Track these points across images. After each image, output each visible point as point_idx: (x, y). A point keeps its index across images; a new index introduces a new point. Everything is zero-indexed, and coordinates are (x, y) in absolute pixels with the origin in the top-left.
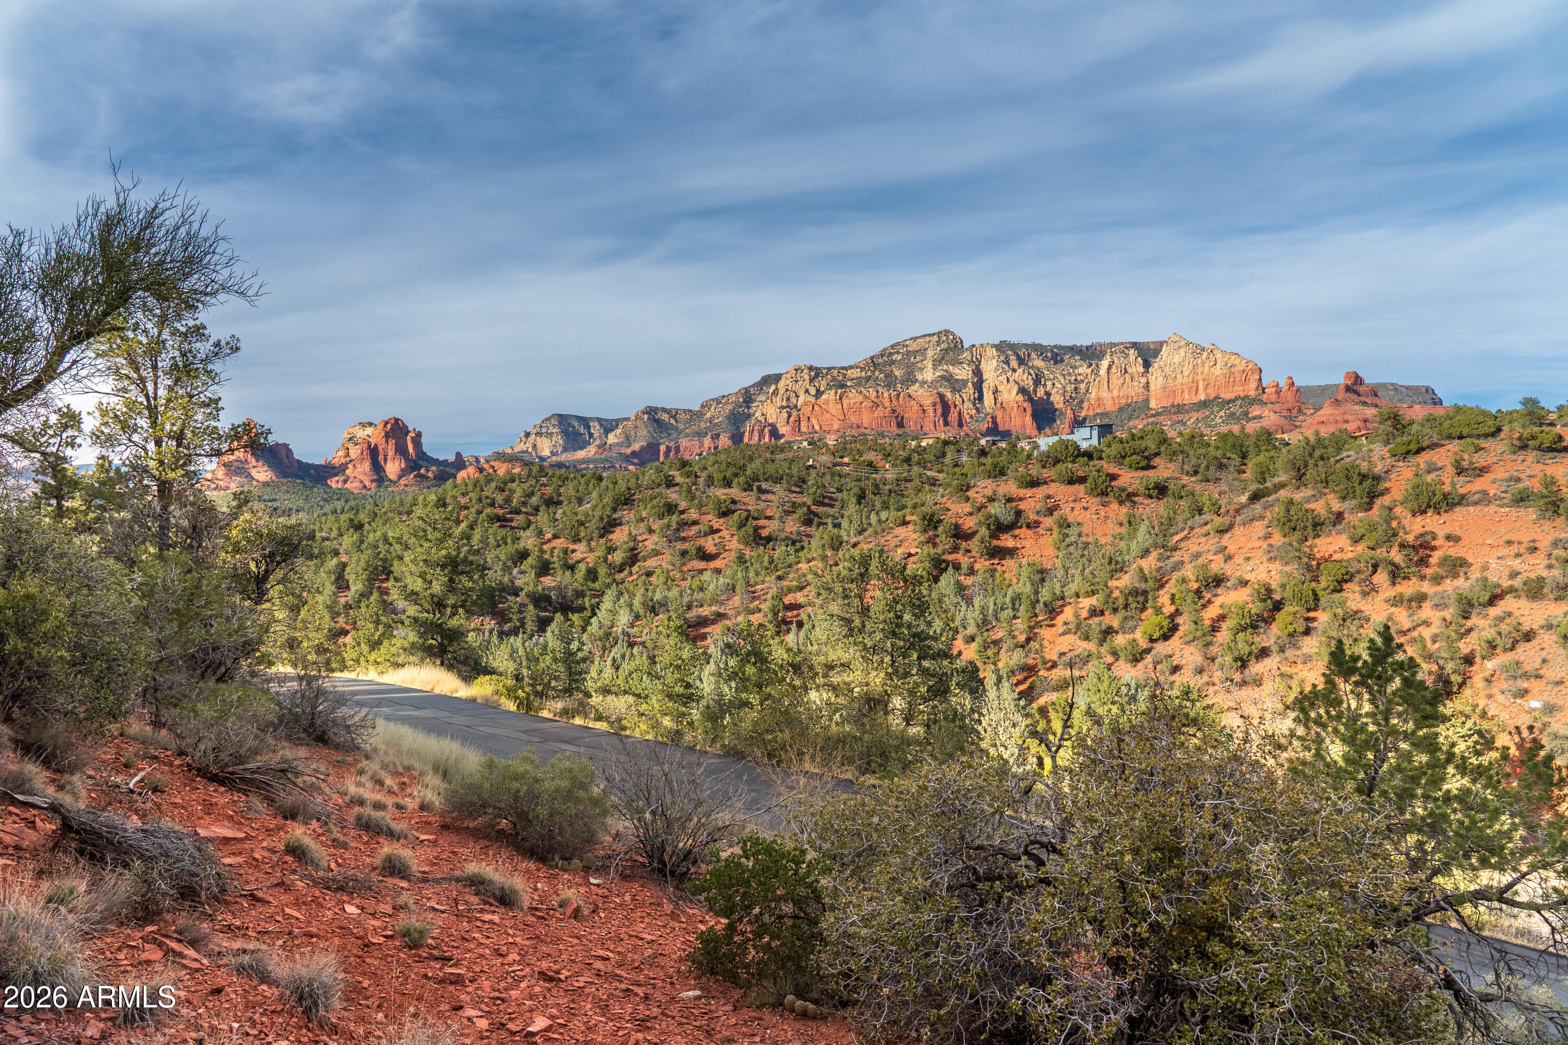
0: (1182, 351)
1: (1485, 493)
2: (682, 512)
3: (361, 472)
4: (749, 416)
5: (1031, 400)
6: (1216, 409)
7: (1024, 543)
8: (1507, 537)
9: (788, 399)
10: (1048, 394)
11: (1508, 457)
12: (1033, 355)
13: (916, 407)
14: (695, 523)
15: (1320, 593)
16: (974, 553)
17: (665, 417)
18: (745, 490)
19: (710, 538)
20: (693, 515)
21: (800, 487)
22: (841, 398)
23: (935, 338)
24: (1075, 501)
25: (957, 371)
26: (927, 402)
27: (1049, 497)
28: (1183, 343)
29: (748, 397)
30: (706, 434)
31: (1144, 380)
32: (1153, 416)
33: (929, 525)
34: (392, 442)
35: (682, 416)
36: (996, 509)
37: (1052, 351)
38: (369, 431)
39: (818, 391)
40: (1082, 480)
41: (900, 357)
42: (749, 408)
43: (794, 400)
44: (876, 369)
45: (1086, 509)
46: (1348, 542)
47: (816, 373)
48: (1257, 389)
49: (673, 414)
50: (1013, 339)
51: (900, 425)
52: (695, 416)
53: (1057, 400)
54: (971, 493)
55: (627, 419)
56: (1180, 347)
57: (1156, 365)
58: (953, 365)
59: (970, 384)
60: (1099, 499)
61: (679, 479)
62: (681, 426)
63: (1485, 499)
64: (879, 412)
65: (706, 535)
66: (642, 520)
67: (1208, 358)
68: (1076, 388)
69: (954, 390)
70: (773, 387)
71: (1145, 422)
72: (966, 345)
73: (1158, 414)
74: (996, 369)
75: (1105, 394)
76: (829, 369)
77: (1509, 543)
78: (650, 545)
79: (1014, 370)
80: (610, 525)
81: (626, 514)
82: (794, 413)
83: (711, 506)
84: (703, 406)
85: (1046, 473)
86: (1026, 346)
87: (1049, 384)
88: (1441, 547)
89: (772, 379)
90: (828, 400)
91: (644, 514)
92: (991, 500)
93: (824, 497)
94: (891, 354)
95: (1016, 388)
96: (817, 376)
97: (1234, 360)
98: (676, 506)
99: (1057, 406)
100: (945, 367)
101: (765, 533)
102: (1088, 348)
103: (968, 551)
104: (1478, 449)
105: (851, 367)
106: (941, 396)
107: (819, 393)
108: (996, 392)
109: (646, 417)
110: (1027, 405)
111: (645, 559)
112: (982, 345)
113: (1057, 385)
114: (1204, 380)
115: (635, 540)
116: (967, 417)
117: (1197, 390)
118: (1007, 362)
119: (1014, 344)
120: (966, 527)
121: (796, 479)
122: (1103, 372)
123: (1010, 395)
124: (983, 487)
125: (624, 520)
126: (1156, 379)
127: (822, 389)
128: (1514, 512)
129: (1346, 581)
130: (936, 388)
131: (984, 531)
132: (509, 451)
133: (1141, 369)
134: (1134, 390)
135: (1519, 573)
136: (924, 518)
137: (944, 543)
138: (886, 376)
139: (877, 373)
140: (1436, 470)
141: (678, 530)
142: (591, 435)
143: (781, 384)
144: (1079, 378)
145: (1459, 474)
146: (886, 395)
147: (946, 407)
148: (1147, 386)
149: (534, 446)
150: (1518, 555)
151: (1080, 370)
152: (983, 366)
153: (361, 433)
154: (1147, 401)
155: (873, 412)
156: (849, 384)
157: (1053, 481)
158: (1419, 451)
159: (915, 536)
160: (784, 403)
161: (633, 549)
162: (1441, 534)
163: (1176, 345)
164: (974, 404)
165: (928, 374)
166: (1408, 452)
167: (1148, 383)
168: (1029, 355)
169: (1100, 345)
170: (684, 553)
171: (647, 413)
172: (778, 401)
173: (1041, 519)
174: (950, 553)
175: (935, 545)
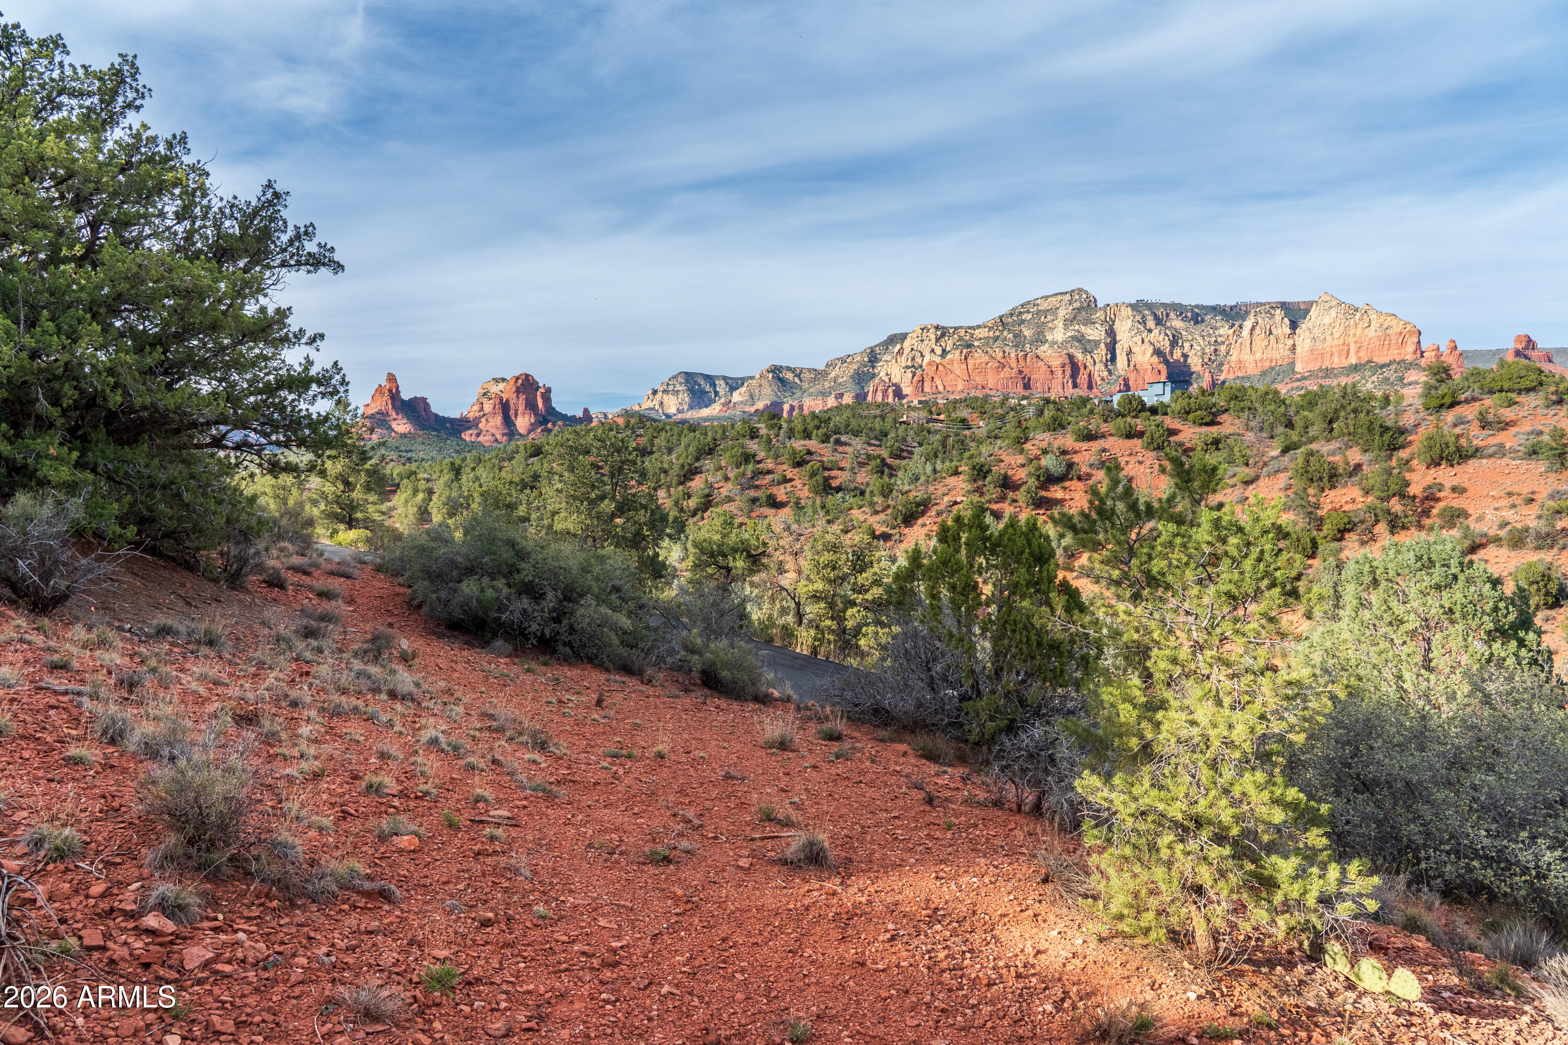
0: (1333, 312)
1: (1501, 446)
2: (759, 462)
3: (493, 425)
4: (874, 376)
5: (1166, 362)
6: (1367, 373)
7: (1073, 494)
8: (1510, 489)
9: (913, 359)
10: (1185, 356)
11: (1540, 411)
12: (1172, 315)
13: (1044, 368)
14: (770, 472)
15: (1319, 541)
16: (1021, 503)
17: (789, 376)
18: (823, 442)
19: (782, 487)
20: (769, 464)
21: (880, 440)
22: (966, 358)
23: (1068, 297)
24: (1130, 455)
25: (1089, 331)
26: (1056, 363)
27: (1104, 450)
28: (1334, 303)
29: (873, 357)
30: (830, 393)
31: (1290, 342)
32: (1298, 380)
33: (978, 475)
34: (522, 397)
35: (806, 376)
36: (1048, 462)
37: (1192, 311)
38: (502, 386)
39: (944, 350)
40: (1140, 435)
41: (1030, 316)
42: (873, 367)
43: (919, 360)
44: (1004, 328)
45: (1140, 463)
46: (1361, 493)
47: (943, 332)
48: (1415, 352)
49: (798, 373)
50: (1151, 298)
51: (1027, 386)
52: (818, 375)
53: (1195, 363)
54: (1028, 446)
55: (752, 378)
56: (1331, 308)
57: (1303, 326)
58: (1085, 325)
59: (1102, 345)
60: (1155, 453)
61: (763, 431)
62: (805, 385)
63: (1501, 451)
64: (1006, 373)
65: (779, 483)
66: (721, 468)
67: (1361, 319)
68: (1216, 350)
69: (1085, 351)
70: (898, 347)
71: (1289, 386)
72: (1100, 305)
73: (1304, 378)
74: (1131, 330)
75: (1246, 356)
76: (956, 328)
77: (1510, 494)
78: (724, 492)
79: (1150, 331)
80: (690, 473)
81: (708, 463)
82: (919, 372)
83: (786, 456)
84: (828, 366)
85: (1104, 427)
86: (1165, 305)
87: (1187, 345)
88: (1446, 498)
89: (897, 339)
90: (953, 360)
91: (723, 463)
92: (1045, 452)
93: (902, 450)
94: (1020, 313)
95: (1150, 350)
96: (943, 335)
97: (1390, 321)
98: (754, 456)
99: (1193, 369)
100: (1077, 327)
101: (835, 483)
102: (1231, 308)
103: (1015, 501)
104: (1511, 403)
105: (979, 327)
106: (1071, 357)
107: (944, 352)
108: (1129, 353)
109: (770, 375)
110: (1163, 368)
111: (717, 505)
112: (1117, 305)
113: (1195, 346)
114: (1356, 342)
115: (711, 487)
116: (1098, 379)
117: (1348, 354)
118: (1144, 322)
119: (1152, 304)
120: (1015, 478)
121: (877, 433)
122: (1246, 332)
123: (1144, 357)
124: (1041, 439)
125: (704, 469)
126: (1303, 339)
127: (948, 349)
128: (1524, 465)
129: (1349, 531)
130: (1066, 348)
131: (1032, 482)
132: (636, 408)
133: (1288, 331)
134: (1279, 353)
135: (1507, 524)
136: (974, 468)
137: (992, 492)
138: (1015, 336)
139: (1005, 333)
140: (1462, 423)
141: (752, 478)
142: (716, 393)
143: (907, 344)
144: (1219, 340)
145: (1483, 428)
146: (1013, 355)
147: (1074, 368)
148: (1293, 348)
149: (661, 403)
150: (1513, 506)
151: (1221, 331)
152: (1117, 326)
153: (495, 389)
154: (1292, 364)
155: (998, 373)
156: (976, 343)
157: (1111, 435)
158: (1452, 405)
159: (963, 485)
160: (909, 363)
161: (709, 495)
162: (1448, 485)
163: (1327, 305)
164: (1106, 366)
165: (1059, 334)
166: (1442, 406)
167: (1294, 345)
168: (1167, 315)
169: (1246, 305)
170: (754, 501)
171: (773, 371)
172: (903, 361)
173: (1094, 472)
174: (996, 502)
175: (982, 494)
